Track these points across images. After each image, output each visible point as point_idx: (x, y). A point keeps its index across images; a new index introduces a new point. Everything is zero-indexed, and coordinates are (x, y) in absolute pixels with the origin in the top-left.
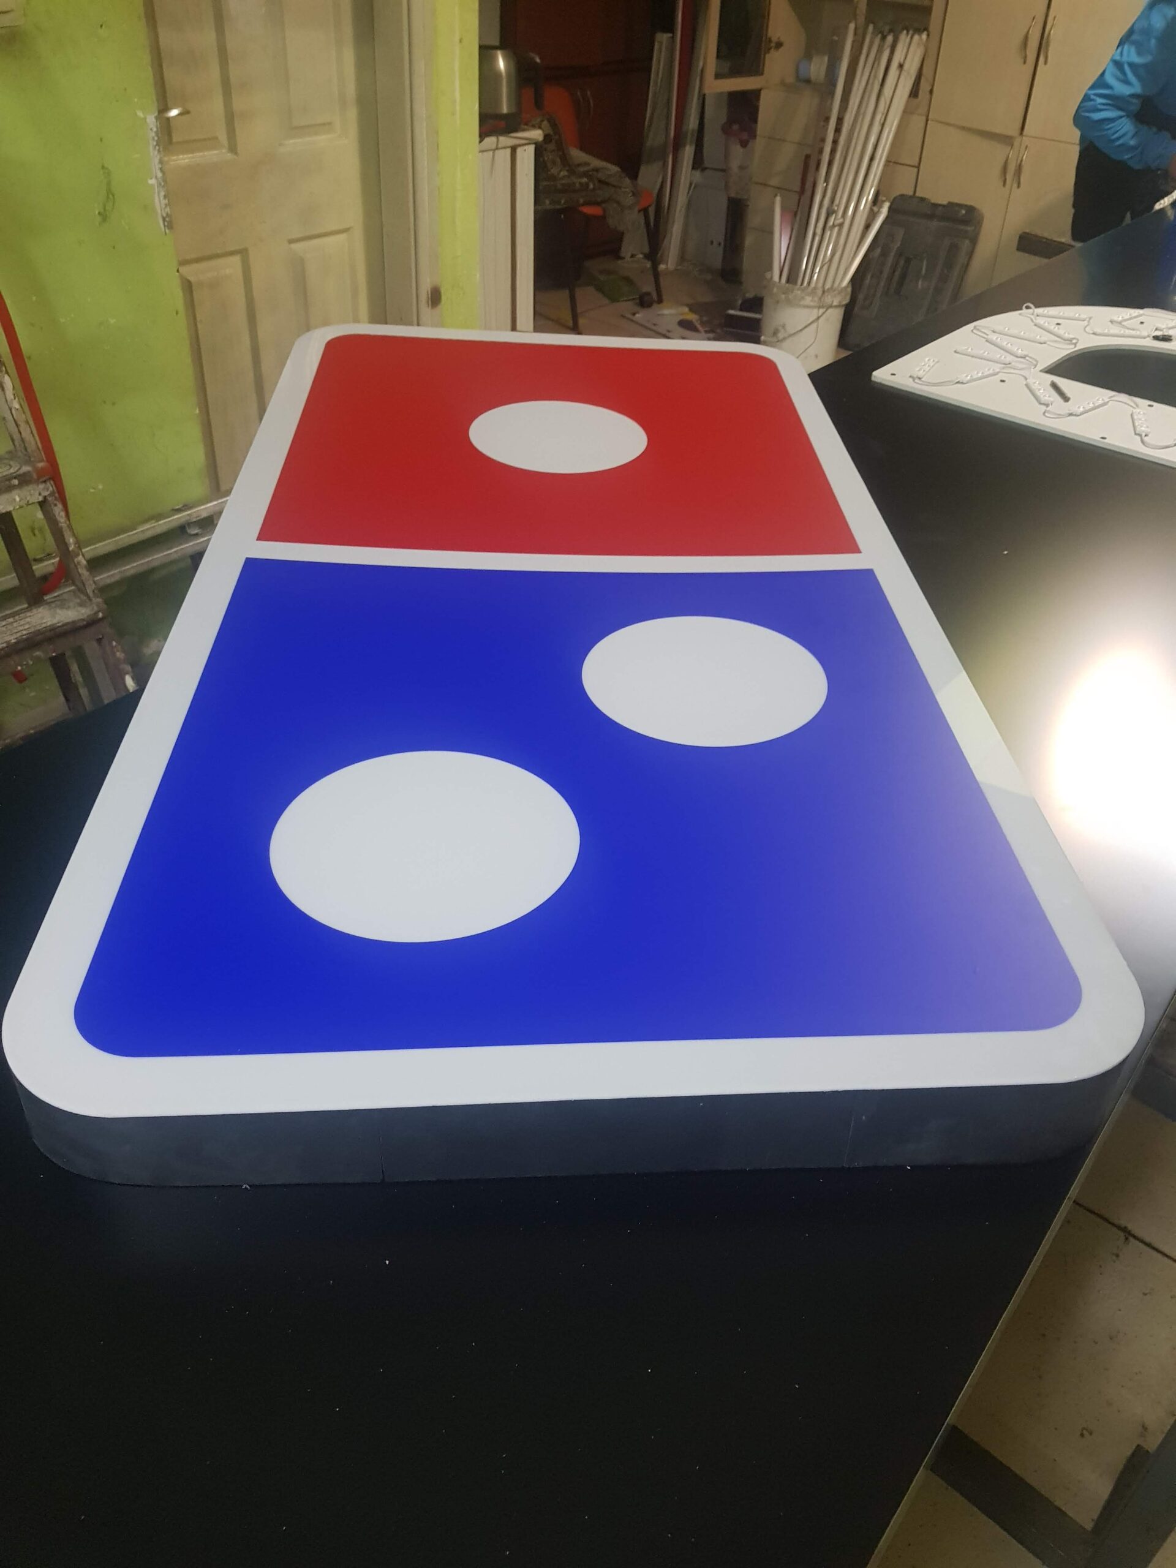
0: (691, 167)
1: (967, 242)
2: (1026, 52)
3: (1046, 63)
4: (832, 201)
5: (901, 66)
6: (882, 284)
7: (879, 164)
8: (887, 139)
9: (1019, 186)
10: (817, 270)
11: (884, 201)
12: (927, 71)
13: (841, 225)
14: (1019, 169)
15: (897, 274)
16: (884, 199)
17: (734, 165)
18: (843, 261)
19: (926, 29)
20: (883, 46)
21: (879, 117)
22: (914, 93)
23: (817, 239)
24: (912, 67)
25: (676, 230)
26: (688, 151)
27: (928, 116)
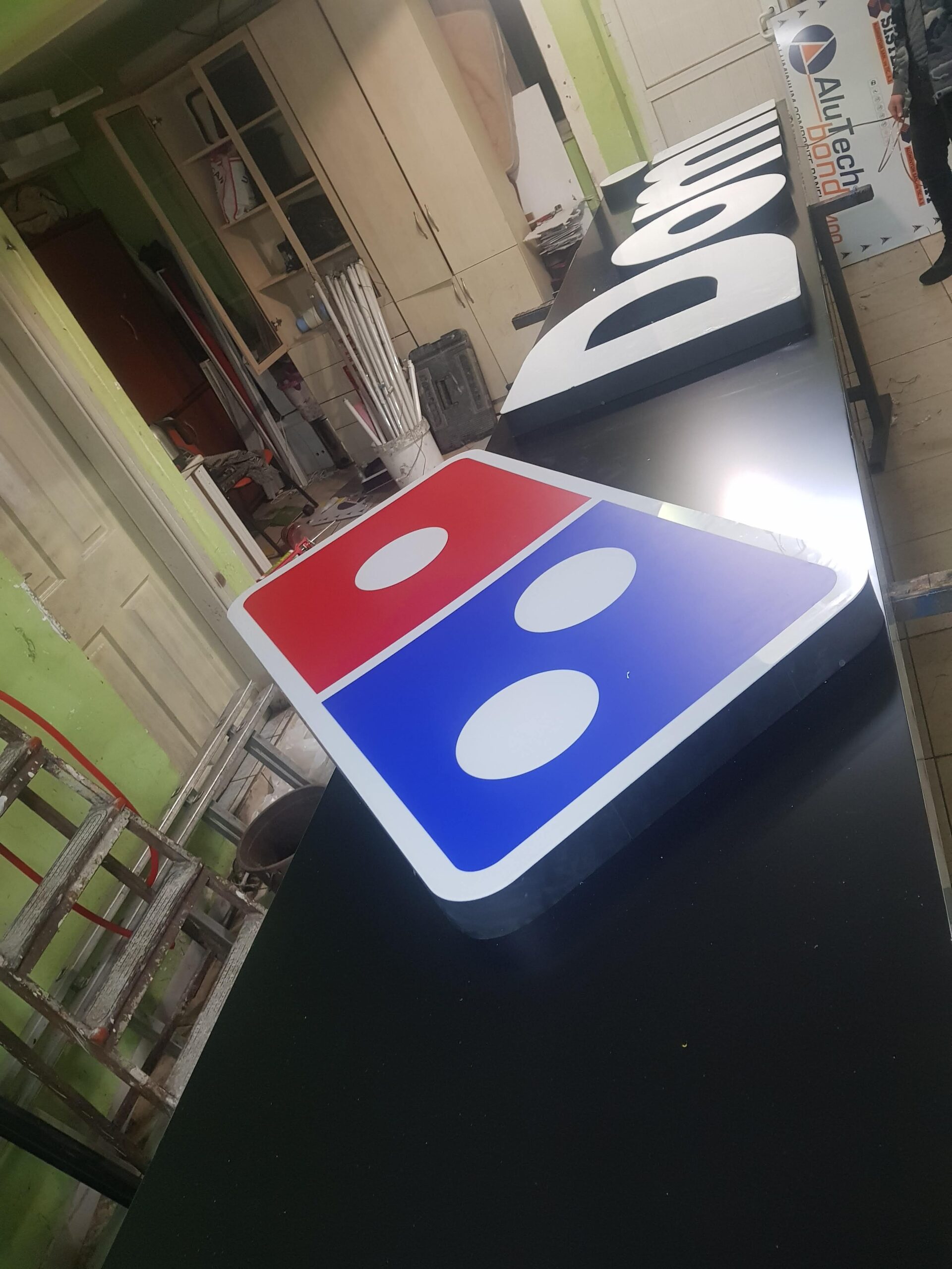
0: (275, 423)
1: (468, 349)
2: (423, 232)
3: (438, 231)
4: (378, 381)
5: (360, 286)
6: (438, 405)
7: (389, 344)
8: (383, 329)
9: (473, 302)
10: (399, 423)
11: (406, 361)
12: (377, 279)
13: (393, 390)
14: (466, 293)
15: (442, 393)
16: (405, 360)
17: (301, 403)
18: (409, 409)
19: (359, 258)
20: (342, 283)
21: (369, 320)
22: (378, 295)
23: (386, 406)
24: (366, 282)
25: (292, 462)
26: (267, 414)
27: (394, 302)
